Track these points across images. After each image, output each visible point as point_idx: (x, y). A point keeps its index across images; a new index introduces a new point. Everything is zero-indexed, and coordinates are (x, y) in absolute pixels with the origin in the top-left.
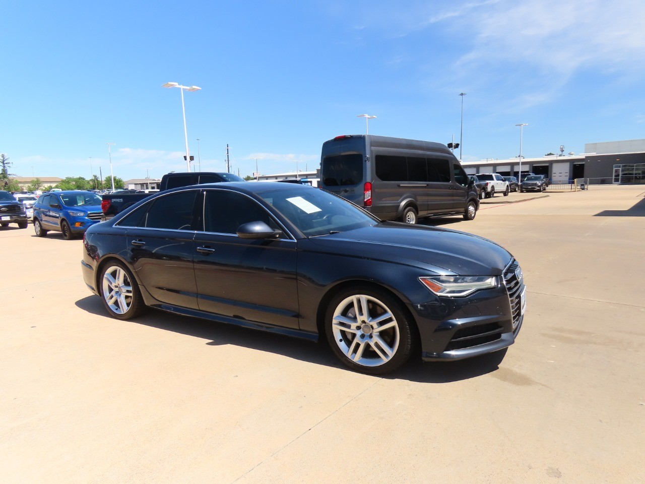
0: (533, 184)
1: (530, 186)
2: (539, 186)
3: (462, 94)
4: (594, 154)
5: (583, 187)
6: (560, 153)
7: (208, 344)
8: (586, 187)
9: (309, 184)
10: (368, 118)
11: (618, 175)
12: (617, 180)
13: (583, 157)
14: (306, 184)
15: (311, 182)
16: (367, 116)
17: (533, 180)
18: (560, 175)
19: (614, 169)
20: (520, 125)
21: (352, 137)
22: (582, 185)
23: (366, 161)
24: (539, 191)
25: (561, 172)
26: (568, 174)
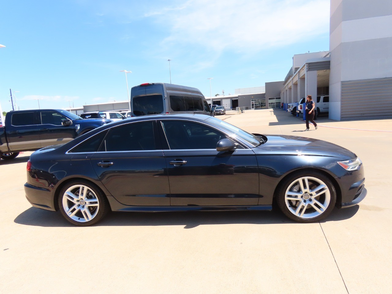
0: (219, 111)
1: (218, 112)
2: (223, 112)
3: (169, 60)
4: (240, 94)
5: (242, 111)
6: (223, 94)
7: (185, 228)
8: (243, 111)
9: (105, 115)
10: (127, 72)
11: (253, 105)
12: (253, 107)
13: (237, 96)
14: (103, 115)
15: (105, 114)
16: (126, 71)
17: (219, 108)
18: (226, 105)
19: (251, 102)
20: (209, 79)
21: (153, 84)
22: (242, 110)
23: (165, 99)
24: (223, 114)
25: (227, 104)
26: (230, 105)
